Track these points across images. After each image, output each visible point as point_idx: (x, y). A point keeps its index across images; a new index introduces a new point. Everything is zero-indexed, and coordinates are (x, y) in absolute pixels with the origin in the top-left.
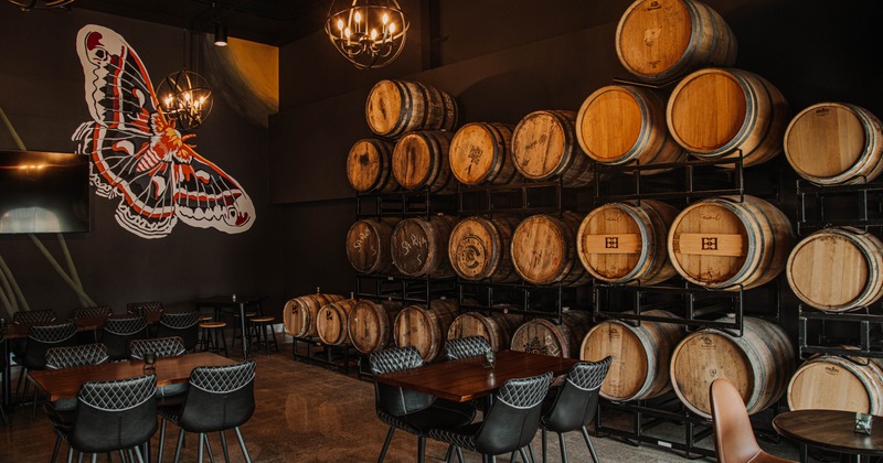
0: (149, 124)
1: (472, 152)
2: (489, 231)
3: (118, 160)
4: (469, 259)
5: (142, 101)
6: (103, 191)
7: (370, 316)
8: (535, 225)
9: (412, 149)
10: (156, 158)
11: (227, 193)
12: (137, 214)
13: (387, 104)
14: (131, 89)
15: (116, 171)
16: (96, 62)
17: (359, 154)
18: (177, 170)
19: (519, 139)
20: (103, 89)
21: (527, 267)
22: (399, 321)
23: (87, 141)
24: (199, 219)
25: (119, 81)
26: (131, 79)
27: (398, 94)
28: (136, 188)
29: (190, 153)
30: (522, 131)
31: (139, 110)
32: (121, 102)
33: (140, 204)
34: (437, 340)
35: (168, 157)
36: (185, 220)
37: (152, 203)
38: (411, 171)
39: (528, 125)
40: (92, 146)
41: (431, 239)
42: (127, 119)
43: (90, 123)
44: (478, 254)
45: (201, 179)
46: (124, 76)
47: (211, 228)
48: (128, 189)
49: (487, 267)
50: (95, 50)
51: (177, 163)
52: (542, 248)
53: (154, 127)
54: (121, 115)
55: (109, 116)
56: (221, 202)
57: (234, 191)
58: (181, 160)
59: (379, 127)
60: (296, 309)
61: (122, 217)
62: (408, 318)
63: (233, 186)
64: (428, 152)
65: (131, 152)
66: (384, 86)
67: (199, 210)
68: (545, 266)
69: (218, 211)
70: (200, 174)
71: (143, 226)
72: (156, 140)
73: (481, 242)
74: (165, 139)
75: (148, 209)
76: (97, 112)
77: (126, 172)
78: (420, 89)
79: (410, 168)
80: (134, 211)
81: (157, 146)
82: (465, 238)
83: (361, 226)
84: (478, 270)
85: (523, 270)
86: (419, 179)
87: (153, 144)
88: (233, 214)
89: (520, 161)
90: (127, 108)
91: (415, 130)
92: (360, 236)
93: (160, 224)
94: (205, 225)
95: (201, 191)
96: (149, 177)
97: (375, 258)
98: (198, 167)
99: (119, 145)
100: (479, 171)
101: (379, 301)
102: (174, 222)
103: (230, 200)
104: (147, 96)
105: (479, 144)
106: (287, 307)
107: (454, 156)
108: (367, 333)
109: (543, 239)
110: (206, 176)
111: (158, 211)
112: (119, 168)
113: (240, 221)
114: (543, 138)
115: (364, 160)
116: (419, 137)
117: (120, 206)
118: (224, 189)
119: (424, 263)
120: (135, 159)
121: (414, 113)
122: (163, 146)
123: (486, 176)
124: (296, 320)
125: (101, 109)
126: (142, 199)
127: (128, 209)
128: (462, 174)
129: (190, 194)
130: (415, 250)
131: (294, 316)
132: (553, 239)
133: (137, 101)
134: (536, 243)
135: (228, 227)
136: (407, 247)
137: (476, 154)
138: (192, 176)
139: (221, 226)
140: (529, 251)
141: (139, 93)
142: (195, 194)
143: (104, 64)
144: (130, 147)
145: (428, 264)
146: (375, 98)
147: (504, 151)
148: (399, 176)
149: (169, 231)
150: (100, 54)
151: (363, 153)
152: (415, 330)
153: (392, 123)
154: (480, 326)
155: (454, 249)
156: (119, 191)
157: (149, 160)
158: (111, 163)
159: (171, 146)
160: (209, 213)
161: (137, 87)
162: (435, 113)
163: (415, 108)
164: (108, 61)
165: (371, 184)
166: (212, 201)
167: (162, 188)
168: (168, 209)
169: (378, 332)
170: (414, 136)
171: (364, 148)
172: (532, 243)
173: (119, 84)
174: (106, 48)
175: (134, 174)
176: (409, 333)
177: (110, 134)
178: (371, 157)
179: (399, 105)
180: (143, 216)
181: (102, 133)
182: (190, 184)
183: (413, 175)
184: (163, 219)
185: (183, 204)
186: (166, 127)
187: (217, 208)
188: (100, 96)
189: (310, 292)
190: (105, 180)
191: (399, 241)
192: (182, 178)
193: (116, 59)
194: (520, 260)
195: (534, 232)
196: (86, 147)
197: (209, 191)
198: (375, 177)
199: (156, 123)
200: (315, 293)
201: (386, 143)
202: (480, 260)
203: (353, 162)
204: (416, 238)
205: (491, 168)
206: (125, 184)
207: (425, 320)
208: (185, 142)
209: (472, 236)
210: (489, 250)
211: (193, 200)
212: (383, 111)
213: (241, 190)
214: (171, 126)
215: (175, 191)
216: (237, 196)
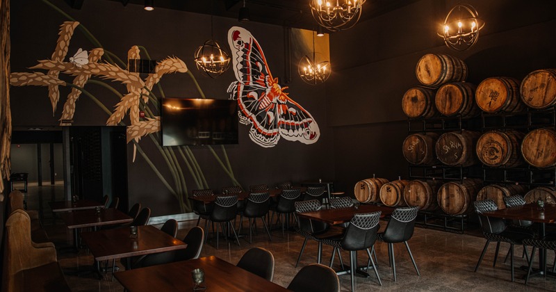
0: (265, 82)
1: (492, 94)
2: (504, 138)
3: (250, 103)
4: (491, 154)
5: (261, 69)
6: (243, 120)
7: (419, 188)
8: (538, 135)
9: (450, 94)
10: (269, 101)
11: (305, 121)
12: (260, 133)
13: (431, 68)
14: (255, 62)
15: (249, 109)
16: (237, 47)
17: (410, 96)
18: (279, 108)
19: (525, 86)
20: (241, 63)
21: (533, 158)
22: (441, 191)
23: (235, 92)
24: (291, 136)
25: (249, 57)
26: (255, 56)
27: (438, 62)
28: (259, 119)
29: (286, 98)
30: (527, 82)
31: (259, 74)
32: (250, 69)
33: (261, 128)
34: (467, 201)
35: (274, 100)
36: (284, 137)
37: (267, 127)
38: (450, 103)
39: (532, 78)
40: (237, 95)
41: (464, 144)
42: (254, 80)
43: (236, 82)
44: (497, 152)
45: (291, 113)
46: (252, 55)
47: (298, 141)
48: (255, 119)
49: (503, 159)
50: (237, 41)
51: (279, 104)
52: (543, 147)
53: (267, 83)
54: (251, 77)
55: (245, 78)
56: (302, 125)
57: (309, 119)
58: (281, 102)
59: (425, 80)
60: (363, 187)
61: (253, 136)
62: (447, 189)
63: (308, 117)
64: (461, 95)
65: (256, 98)
66: (428, 57)
67: (291, 131)
68: (545, 157)
69: (301, 131)
70: (292, 110)
71: (263, 141)
72: (268, 91)
73: (500, 145)
74: (273, 90)
75: (265, 131)
76: (239, 75)
77: (254, 109)
78: (449, 58)
79: (448, 104)
80: (259, 132)
81: (269, 94)
82: (488, 142)
83: (413, 137)
84: (497, 161)
85: (530, 160)
86: (454, 110)
87: (267, 93)
88: (308, 132)
89: (527, 98)
90: (254, 73)
91: (450, 81)
92: (412, 144)
93: (272, 139)
94: (294, 139)
95: (292, 119)
96: (265, 112)
97: (423, 156)
98: (290, 106)
99: (250, 94)
100: (497, 104)
101: (425, 180)
102: (279, 137)
103: (307, 125)
104: (263, 65)
105: (497, 89)
106: (357, 186)
107: (479, 97)
108: (418, 198)
109: (544, 143)
110: (294, 111)
111: (270, 132)
112: (251, 107)
113: (312, 137)
114: (542, 85)
115: (414, 100)
116: (456, 88)
117: (252, 129)
118: (303, 118)
119: (460, 157)
120: (258, 102)
121: (448, 72)
122: (272, 94)
123: (501, 107)
124: (364, 193)
125: (241, 74)
126: (262, 125)
127: (255, 131)
128: (484, 106)
129: (286, 121)
130: (452, 151)
131: (362, 191)
132: (551, 142)
133: (258, 68)
134: (539, 145)
135: (306, 140)
136: (447, 149)
137: (494, 95)
138: (287, 111)
139: (302, 140)
140: (534, 150)
141: (259, 64)
142: (288, 121)
143: (241, 48)
144: (255, 95)
145: (462, 158)
146: (422, 64)
147: (515, 93)
148: (440, 109)
149: (276, 143)
150: (239, 43)
151: (414, 95)
152: (453, 196)
153: (435, 78)
154: (500, 192)
155: (480, 149)
156: (251, 120)
157: (265, 102)
158: (247, 104)
159: (276, 94)
160: (296, 132)
161: (258, 61)
162: (458, 72)
163: (448, 70)
164: (244, 47)
165: (419, 113)
166: (297, 125)
167: (272, 118)
168: (275, 131)
169: (426, 198)
170: (450, 85)
171: (414, 93)
172: (536, 144)
173: (249, 59)
174: (242, 39)
175: (258, 110)
176: (448, 198)
177: (246, 88)
178: (419, 97)
179: (439, 68)
180: (263, 135)
181: (242, 87)
182: (286, 116)
183: (450, 108)
184: (273, 136)
185: (283, 128)
186: (273, 83)
187: (300, 129)
188: (240, 66)
189: (370, 177)
190: (244, 114)
191: (441, 146)
192: (282, 112)
193: (247, 45)
194: (528, 154)
195: (537, 139)
196: (234, 96)
197: (296, 120)
198: (423, 109)
199: (268, 81)
200: (372, 177)
201: (431, 91)
202: (499, 155)
203: (406, 100)
204: (453, 145)
205: (505, 102)
206: (253, 116)
207: (460, 190)
208: (283, 91)
209: (493, 141)
210: (505, 149)
211: (288, 125)
212: (428, 72)
213: (312, 119)
214: (276, 82)
215: (279, 120)
216: (310, 122)
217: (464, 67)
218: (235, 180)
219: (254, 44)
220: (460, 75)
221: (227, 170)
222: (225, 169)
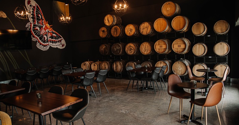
0: (42, 23)
1: (130, 30)
2: (134, 45)
3: (36, 32)
4: (130, 51)
5: (40, 17)
6: (34, 39)
7: (106, 64)
8: (145, 44)
9: (116, 29)
10: (44, 31)
11: (60, 39)
12: (41, 45)
13: (109, 19)
14: (38, 14)
15: (36, 34)
16: (30, 8)
17: (102, 30)
18: (49, 34)
19: (141, 27)
20: (32, 14)
21: (143, 52)
22: (114, 65)
23: (29, 27)
24: (54, 46)
25: (35, 12)
26: (38, 12)
27: (112, 18)
28: (41, 39)
29: (51, 30)
30: (142, 26)
31: (40, 20)
32: (36, 17)
33: (41, 42)
34: (123, 68)
35: (47, 31)
36: (51, 46)
37: (44, 42)
38: (116, 33)
39: (143, 25)
40: (30, 28)
41: (121, 47)
42: (37, 22)
43: (30, 23)
44: (132, 50)
45: (54, 36)
46: (36, 11)
47: (57, 48)
48: (39, 39)
49: (134, 52)
50: (29, 5)
51: (49, 32)
52: (146, 48)
53: (43, 23)
54: (36, 21)
55: (34, 21)
56: (58, 41)
57: (61, 39)
58: (50, 31)
59: (107, 24)
60: (85, 65)
61: (38, 45)
62: (116, 64)
63: (61, 38)
64: (120, 30)
65: (39, 30)
66: (108, 16)
67: (54, 43)
68: (147, 51)
69: (58, 44)
70: (54, 35)
71: (42, 48)
72: (44, 27)
73: (133, 47)
74: (46, 26)
75: (43, 43)
76: (31, 20)
77: (38, 35)
78: (116, 16)
79: (115, 33)
80: (40, 44)
81: (44, 28)
82: (129, 47)
83: (103, 45)
84: (132, 53)
85: (142, 52)
86: (118, 35)
87: (43, 28)
88: (61, 44)
89: (141, 32)
90: (37, 19)
91: (116, 25)
92: (103, 48)
93: (46, 47)
94: (55, 47)
95: (54, 39)
96: (43, 36)
97: (107, 52)
99: (36, 28)
100: (132, 33)
101: (108, 61)
102: (49, 46)
103: (60, 41)
104: (41, 16)
105: (132, 28)
106: (82, 64)
107: (126, 31)
108: (105, 68)
109: (147, 46)
110: (55, 35)
111: (45, 44)
112: (37, 34)
113: (63, 46)
114: (146, 27)
115: (103, 31)
116: (118, 27)
117: (37, 43)
118: (59, 38)
119: (120, 52)
120: (40, 31)
121: (115, 22)
122: (46, 28)
123: (133, 34)
124: (85, 67)
125: (32, 19)
126: (42, 41)
127: (39, 44)
128: (128, 34)
129: (52, 40)
130: (117, 50)
131: (84, 66)
132: (149, 46)
133: (39, 17)
134: (145, 47)
135: (60, 47)
136: (115, 49)
137: (131, 30)
138: (52, 35)
139: (59, 47)
140: (144, 49)
141: (40, 15)
142: (53, 39)
143: (32, 8)
144: (38, 28)
145: (121, 52)
146: (106, 18)
147: (138, 29)
148: (113, 35)
149: (48, 49)
150: (31, 6)
151: (103, 30)
152: (118, 66)
153: (111, 23)
154: (133, 64)
155: (127, 49)
156: (37, 39)
157: (43, 31)
158: (35, 32)
159: (47, 28)
160: (56, 44)
161: (39, 14)
162: (119, 22)
163: (115, 21)
164: (33, 8)
165: (105, 36)
166: (57, 41)
167: (46, 38)
168: (47, 43)
169: (108, 67)
170: (116, 26)
171: (103, 29)
172: (144, 47)
173: (35, 13)
174: (32, 4)
175: (40, 35)
176: (116, 67)
177: (34, 25)
178: (105, 31)
179: (112, 20)
180: (43, 45)
181: (32, 25)
182: (52, 37)
183: (116, 34)
184: (47, 46)
185: (51, 42)
186: (46, 23)
187: (58, 43)
188: (31, 16)
189: (87, 61)
190: (34, 37)
191: (113, 48)
192: (50, 36)
193: (34, 7)
194: (142, 51)
195: (145, 45)
196: (29, 29)
197: (56, 39)
198: (106, 35)
199: (44, 23)
200: (88, 61)
201: (109, 28)
202: (133, 51)
203: (100, 32)
204: (117, 48)
205: (135, 33)
206: (38, 37)
207: (120, 64)
208: (50, 27)
209: (131, 46)
210: (135, 49)
211: (53, 41)
212: (108, 21)
213: (62, 38)
214: (47, 23)
215: (49, 39)
216: (62, 40)
217: (121, 20)
218: (31, 64)
219: (37, 7)
220: (119, 23)
221: (27, 61)
222: (27, 60)
